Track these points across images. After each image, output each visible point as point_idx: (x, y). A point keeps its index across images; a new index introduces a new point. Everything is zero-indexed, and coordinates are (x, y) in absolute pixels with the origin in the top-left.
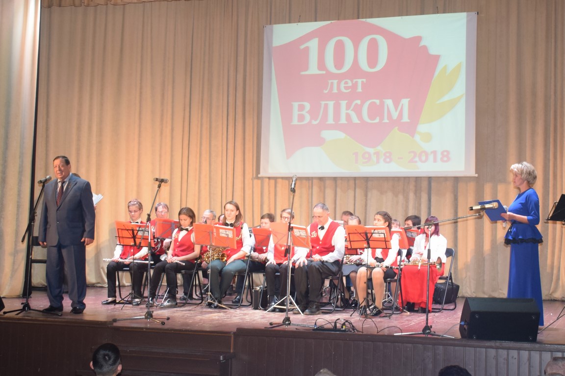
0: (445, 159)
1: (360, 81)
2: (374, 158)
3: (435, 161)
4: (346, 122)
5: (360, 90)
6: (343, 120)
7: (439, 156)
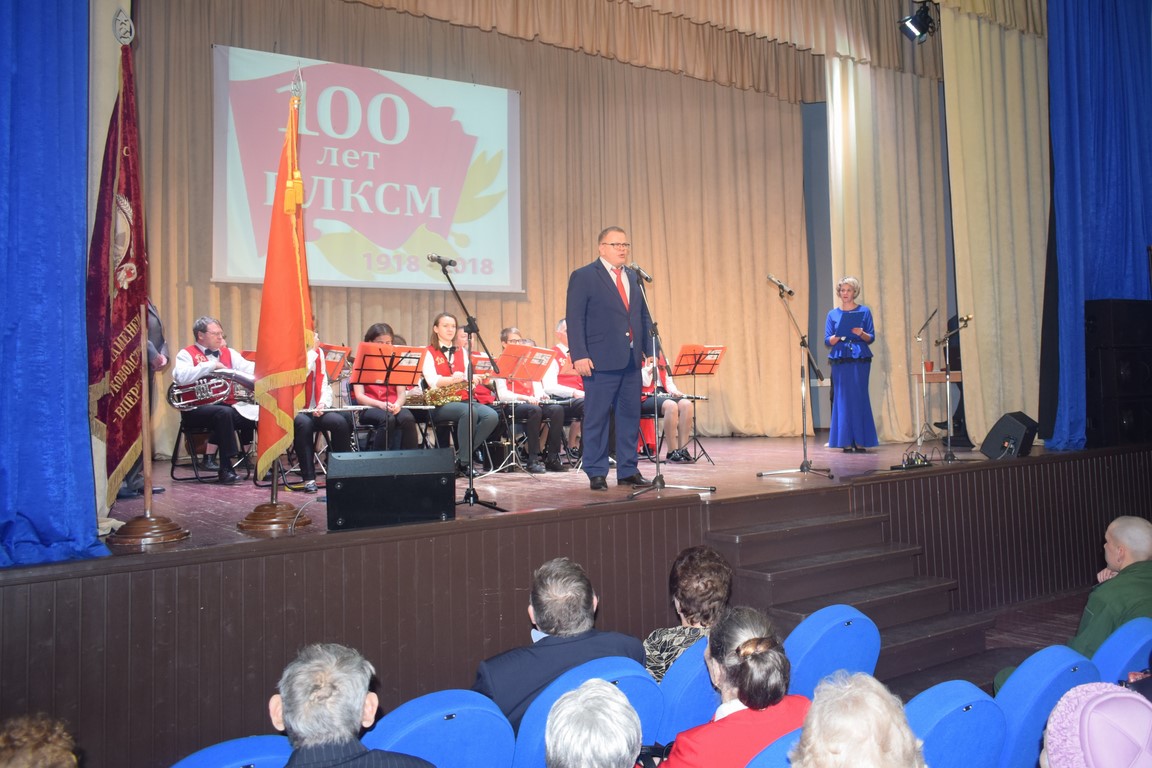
0: (487, 270)
1: (371, 155)
2: (394, 264)
3: (474, 271)
4: (351, 210)
5: (371, 166)
6: (347, 207)
7: (480, 266)
